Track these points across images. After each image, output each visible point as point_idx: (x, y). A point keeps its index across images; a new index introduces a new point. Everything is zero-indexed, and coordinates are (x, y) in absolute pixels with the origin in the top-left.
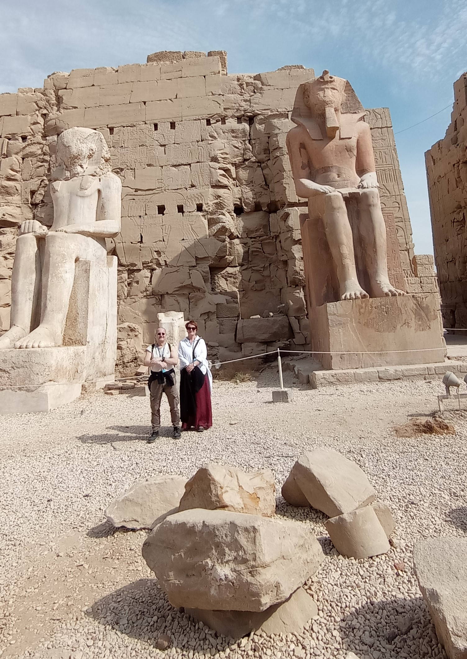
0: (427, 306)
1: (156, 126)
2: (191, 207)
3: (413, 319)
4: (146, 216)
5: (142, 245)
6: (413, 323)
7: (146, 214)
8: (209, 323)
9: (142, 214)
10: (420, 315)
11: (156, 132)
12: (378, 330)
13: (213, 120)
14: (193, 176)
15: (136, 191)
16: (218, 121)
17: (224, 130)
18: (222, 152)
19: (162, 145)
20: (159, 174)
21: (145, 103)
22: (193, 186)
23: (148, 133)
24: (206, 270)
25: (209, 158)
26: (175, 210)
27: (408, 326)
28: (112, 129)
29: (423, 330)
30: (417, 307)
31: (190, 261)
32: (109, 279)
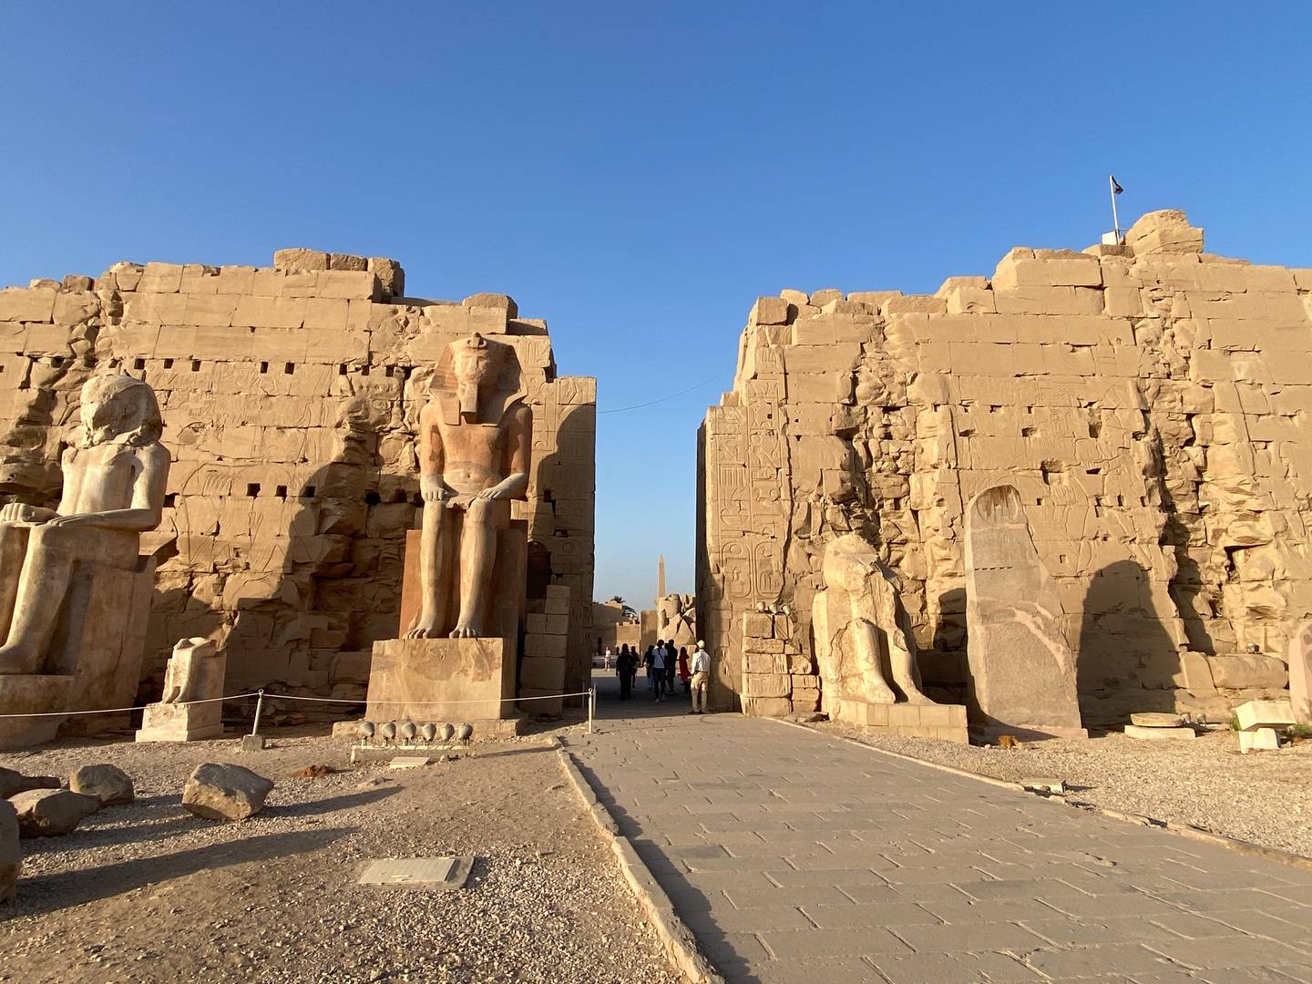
2: (297, 489)
3: (473, 667)
4: (229, 498)
5: (217, 538)
6: (471, 672)
7: (230, 495)
8: (296, 654)
9: (224, 492)
10: (482, 662)
11: (264, 375)
12: (429, 677)
13: (351, 368)
14: (307, 445)
15: (220, 459)
16: (357, 370)
17: (364, 385)
18: (356, 415)
19: (269, 396)
20: (258, 437)
21: (253, 329)
22: (305, 460)
23: (251, 376)
24: (307, 580)
25: (334, 423)
26: (274, 492)
27: (466, 675)
28: (198, 363)
29: (482, 680)
30: (480, 652)
31: (284, 567)
32: (133, 587)
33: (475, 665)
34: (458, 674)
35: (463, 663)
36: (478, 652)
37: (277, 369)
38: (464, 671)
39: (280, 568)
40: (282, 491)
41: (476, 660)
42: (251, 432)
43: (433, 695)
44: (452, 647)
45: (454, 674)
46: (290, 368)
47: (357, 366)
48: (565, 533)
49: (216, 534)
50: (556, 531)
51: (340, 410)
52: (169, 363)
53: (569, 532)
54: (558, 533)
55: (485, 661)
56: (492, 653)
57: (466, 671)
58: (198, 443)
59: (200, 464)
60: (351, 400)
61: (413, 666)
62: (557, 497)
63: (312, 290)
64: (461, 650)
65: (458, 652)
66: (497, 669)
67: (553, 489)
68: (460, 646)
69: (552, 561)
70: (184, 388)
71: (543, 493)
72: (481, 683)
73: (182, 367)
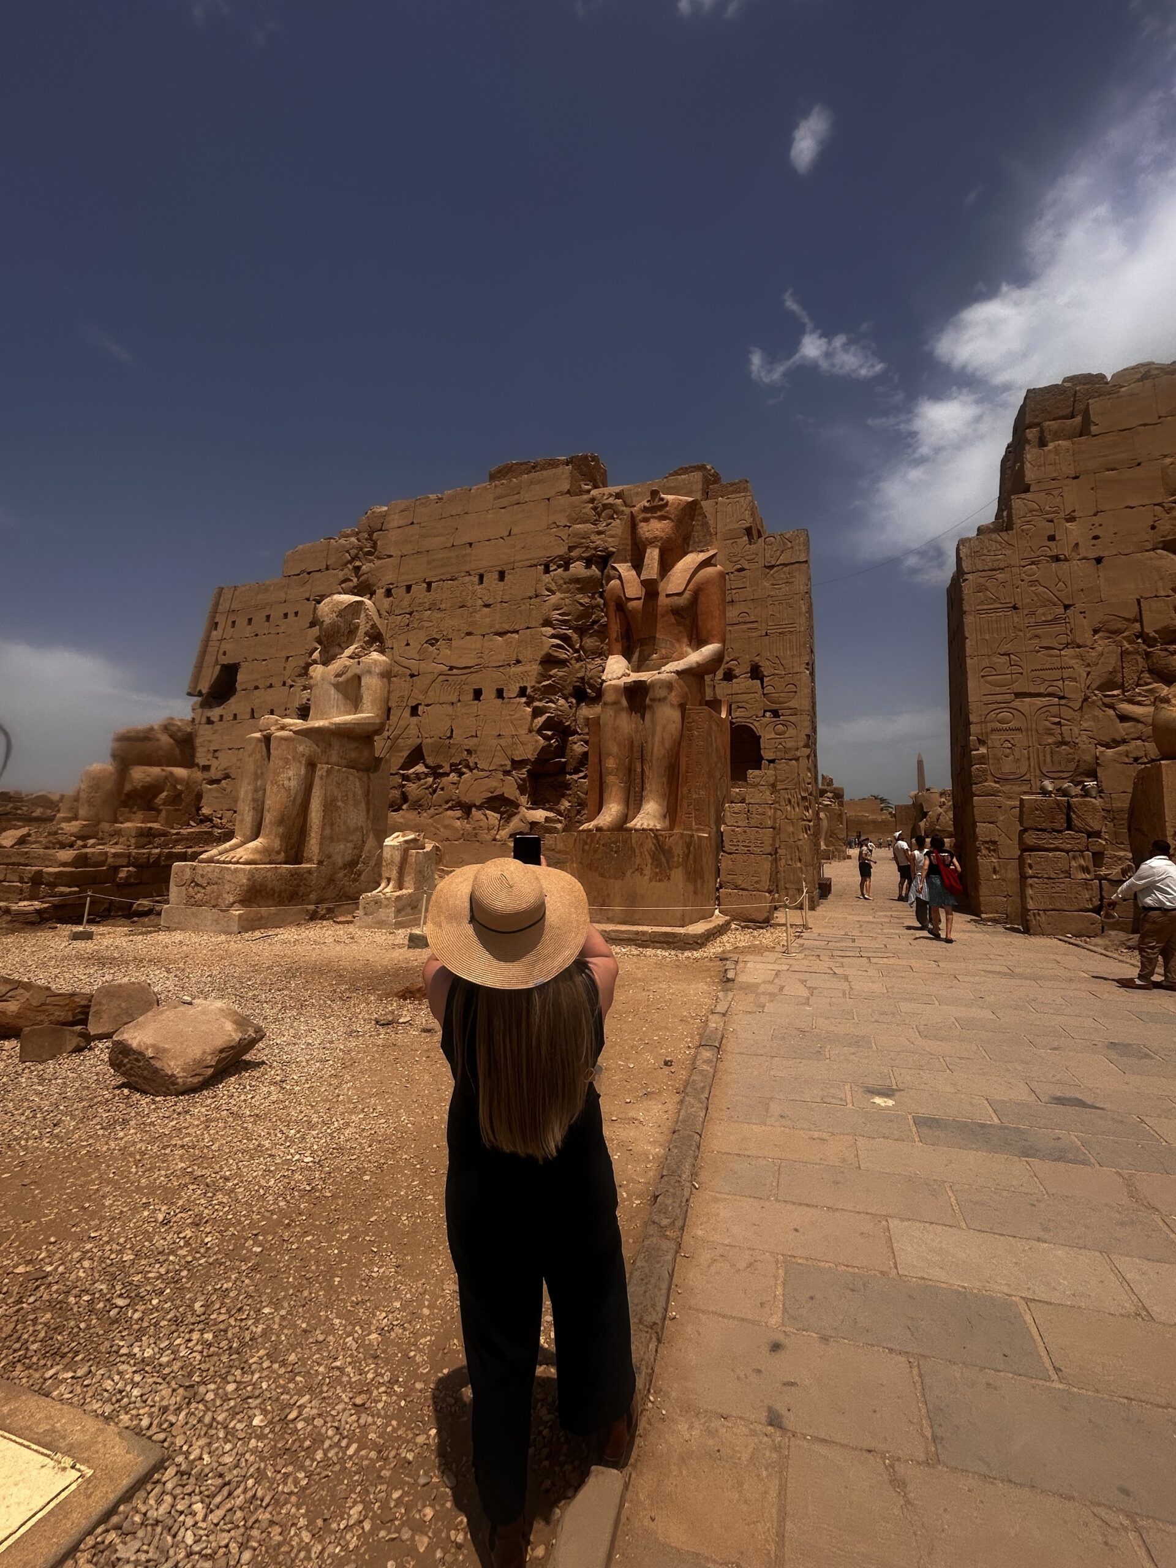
0: (670, 849)
1: (481, 577)
2: (512, 690)
3: (649, 865)
4: (459, 704)
5: (451, 741)
6: (648, 871)
7: (459, 701)
9: (455, 700)
10: (659, 859)
11: (481, 586)
12: (602, 875)
13: (554, 566)
14: (519, 647)
15: (450, 669)
16: (558, 567)
17: (566, 581)
19: (486, 605)
20: (479, 646)
21: (471, 544)
22: (518, 662)
23: (471, 589)
24: (526, 776)
25: (541, 623)
26: (494, 694)
27: (641, 874)
28: (429, 584)
29: (660, 880)
30: (656, 849)
31: (505, 765)
32: (369, 786)
33: (652, 864)
34: (633, 873)
35: (638, 860)
36: (653, 849)
37: (491, 578)
38: (640, 870)
39: (502, 765)
40: (500, 694)
41: (653, 858)
42: (474, 642)
43: (608, 895)
44: (625, 842)
45: (629, 873)
46: (502, 576)
47: (559, 563)
48: (775, 714)
49: (450, 737)
50: (765, 711)
51: (545, 610)
52: (409, 588)
53: (780, 712)
54: (768, 714)
55: (663, 859)
57: (642, 869)
58: (433, 656)
59: (436, 675)
60: (556, 597)
61: (586, 863)
62: (765, 674)
63: (517, 497)
64: (634, 846)
65: (632, 847)
66: (676, 868)
67: (760, 664)
68: (633, 841)
69: (762, 746)
70: (421, 609)
71: (749, 669)
72: (659, 884)
73: (419, 590)
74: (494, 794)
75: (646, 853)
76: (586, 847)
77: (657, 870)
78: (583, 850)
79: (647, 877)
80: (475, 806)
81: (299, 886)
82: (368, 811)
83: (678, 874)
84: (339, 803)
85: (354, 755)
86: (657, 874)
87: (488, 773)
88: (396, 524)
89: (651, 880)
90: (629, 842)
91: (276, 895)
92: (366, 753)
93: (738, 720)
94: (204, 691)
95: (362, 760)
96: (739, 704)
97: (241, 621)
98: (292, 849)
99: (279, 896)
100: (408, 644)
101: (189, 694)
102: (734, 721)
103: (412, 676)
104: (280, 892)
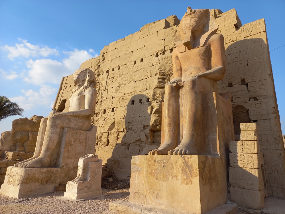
2: (144, 100)
5: (124, 120)
6: (180, 176)
7: (127, 105)
9: (125, 105)
10: (186, 171)
11: (135, 65)
12: (157, 179)
13: (159, 54)
14: (147, 84)
15: (125, 94)
16: (161, 54)
17: (163, 58)
18: (161, 69)
19: (136, 71)
20: (134, 85)
21: (132, 52)
22: (147, 89)
23: (132, 66)
24: (148, 132)
25: (155, 74)
26: (138, 101)
27: (177, 179)
28: (120, 67)
29: (187, 184)
30: (184, 164)
31: (141, 128)
32: (86, 136)
33: (182, 173)
34: (172, 178)
35: (175, 171)
36: (183, 164)
37: (138, 62)
38: (176, 176)
39: (140, 128)
40: (140, 101)
41: (182, 170)
42: (132, 84)
43: (160, 190)
44: (168, 161)
45: (170, 178)
46: (142, 60)
47: (161, 53)
48: (255, 99)
49: (124, 118)
50: (250, 98)
51: (156, 70)
52: (113, 69)
53: (258, 98)
54: (251, 100)
55: (188, 171)
56: (192, 165)
57: (177, 176)
58: (119, 91)
59: (120, 97)
60: (159, 65)
61: (149, 170)
62: (248, 81)
63: (147, 33)
64: (173, 162)
65: (171, 163)
66: (196, 176)
67: (245, 78)
68: (172, 160)
69: (250, 114)
70: (116, 75)
71: (240, 81)
72: (186, 186)
73: (116, 69)
74: (138, 139)
75: (179, 167)
76: (150, 163)
77: (185, 177)
78: (148, 165)
79: (180, 181)
80: (131, 144)
81: (51, 176)
82: (86, 146)
83: (196, 180)
84: (72, 143)
85: (81, 124)
86: (185, 180)
87: (136, 131)
88: (111, 50)
89: (182, 183)
90: (170, 160)
91: (40, 180)
92: (86, 124)
93: (237, 103)
94: (57, 109)
95: (85, 127)
96: (236, 96)
97: (68, 87)
98: (53, 161)
99: (41, 181)
100: (112, 88)
101: (53, 110)
102: (235, 104)
103: (113, 98)
104: (42, 180)
